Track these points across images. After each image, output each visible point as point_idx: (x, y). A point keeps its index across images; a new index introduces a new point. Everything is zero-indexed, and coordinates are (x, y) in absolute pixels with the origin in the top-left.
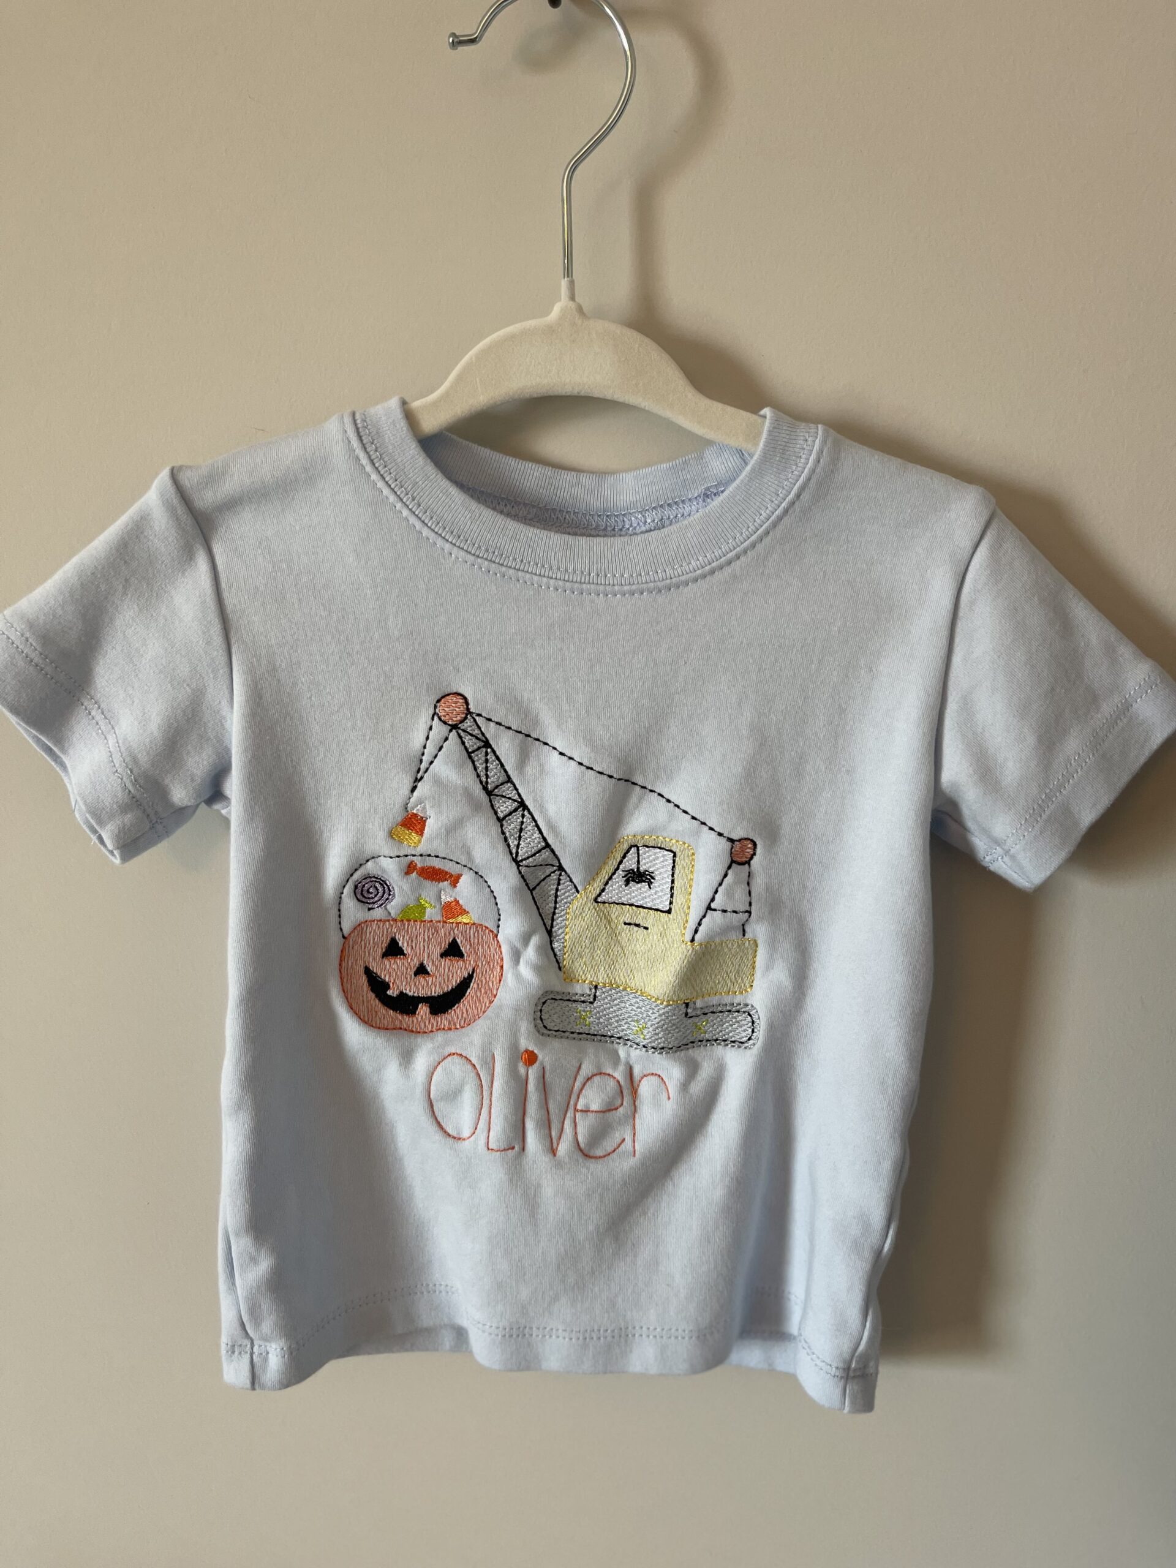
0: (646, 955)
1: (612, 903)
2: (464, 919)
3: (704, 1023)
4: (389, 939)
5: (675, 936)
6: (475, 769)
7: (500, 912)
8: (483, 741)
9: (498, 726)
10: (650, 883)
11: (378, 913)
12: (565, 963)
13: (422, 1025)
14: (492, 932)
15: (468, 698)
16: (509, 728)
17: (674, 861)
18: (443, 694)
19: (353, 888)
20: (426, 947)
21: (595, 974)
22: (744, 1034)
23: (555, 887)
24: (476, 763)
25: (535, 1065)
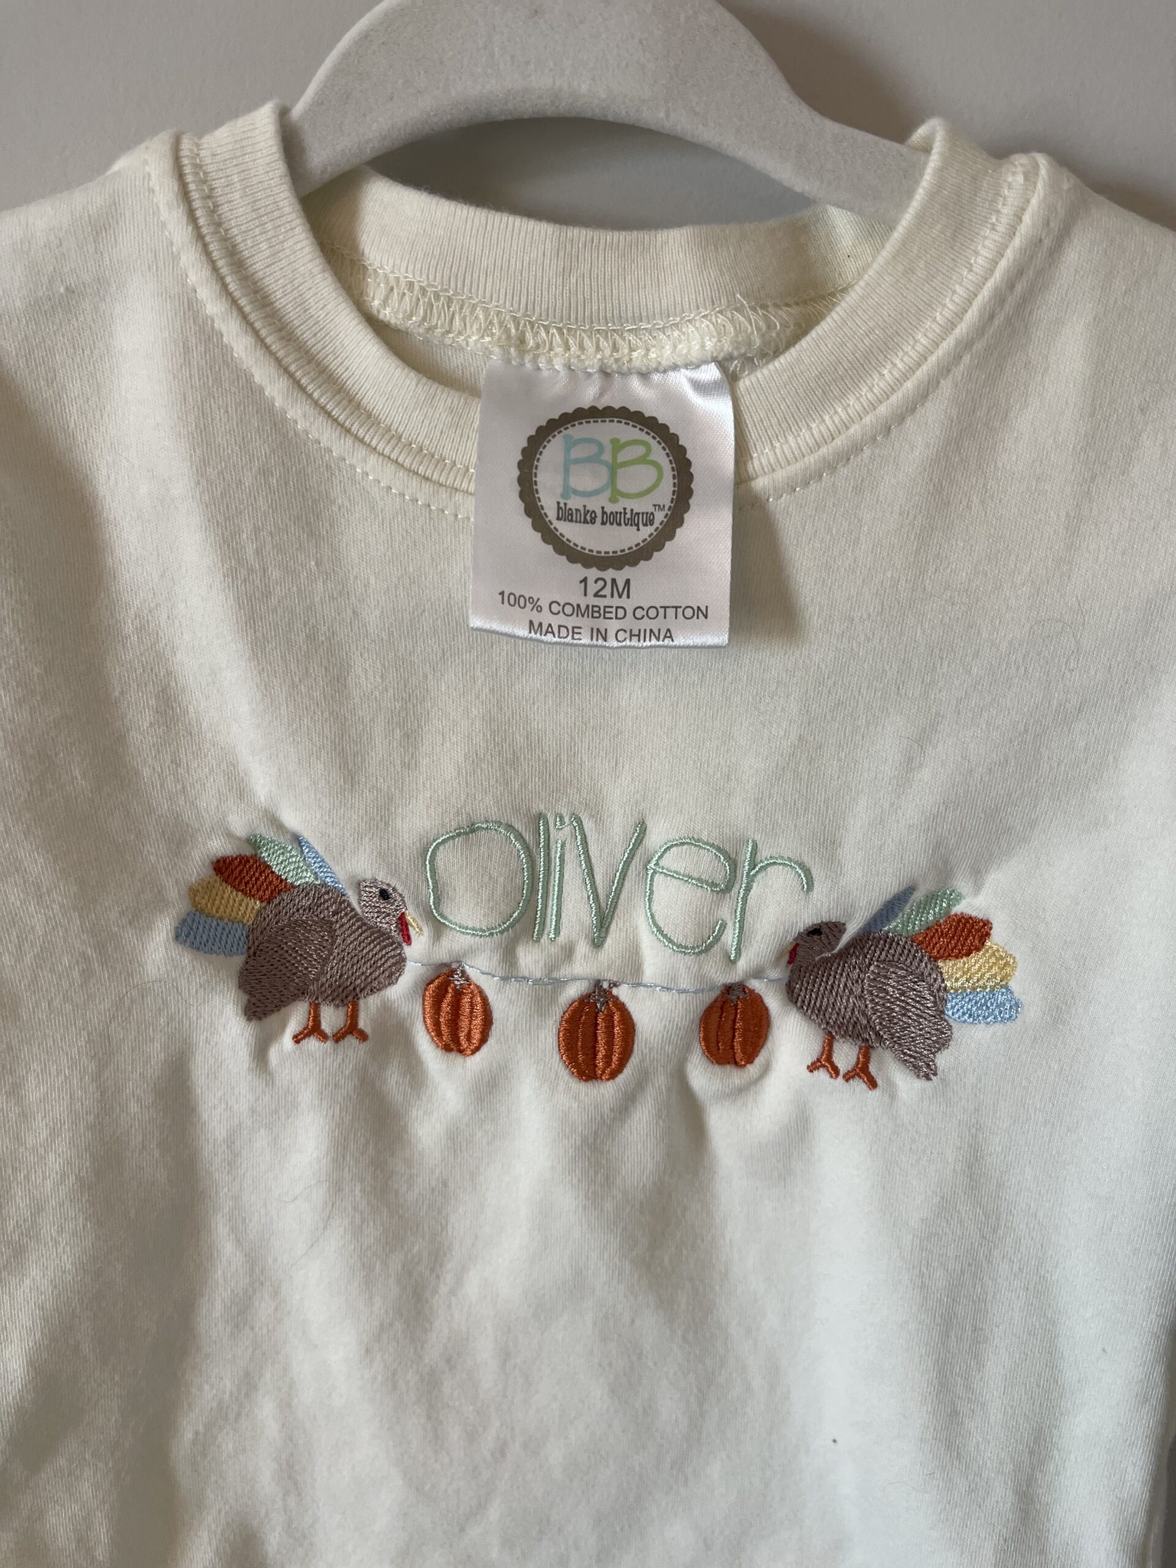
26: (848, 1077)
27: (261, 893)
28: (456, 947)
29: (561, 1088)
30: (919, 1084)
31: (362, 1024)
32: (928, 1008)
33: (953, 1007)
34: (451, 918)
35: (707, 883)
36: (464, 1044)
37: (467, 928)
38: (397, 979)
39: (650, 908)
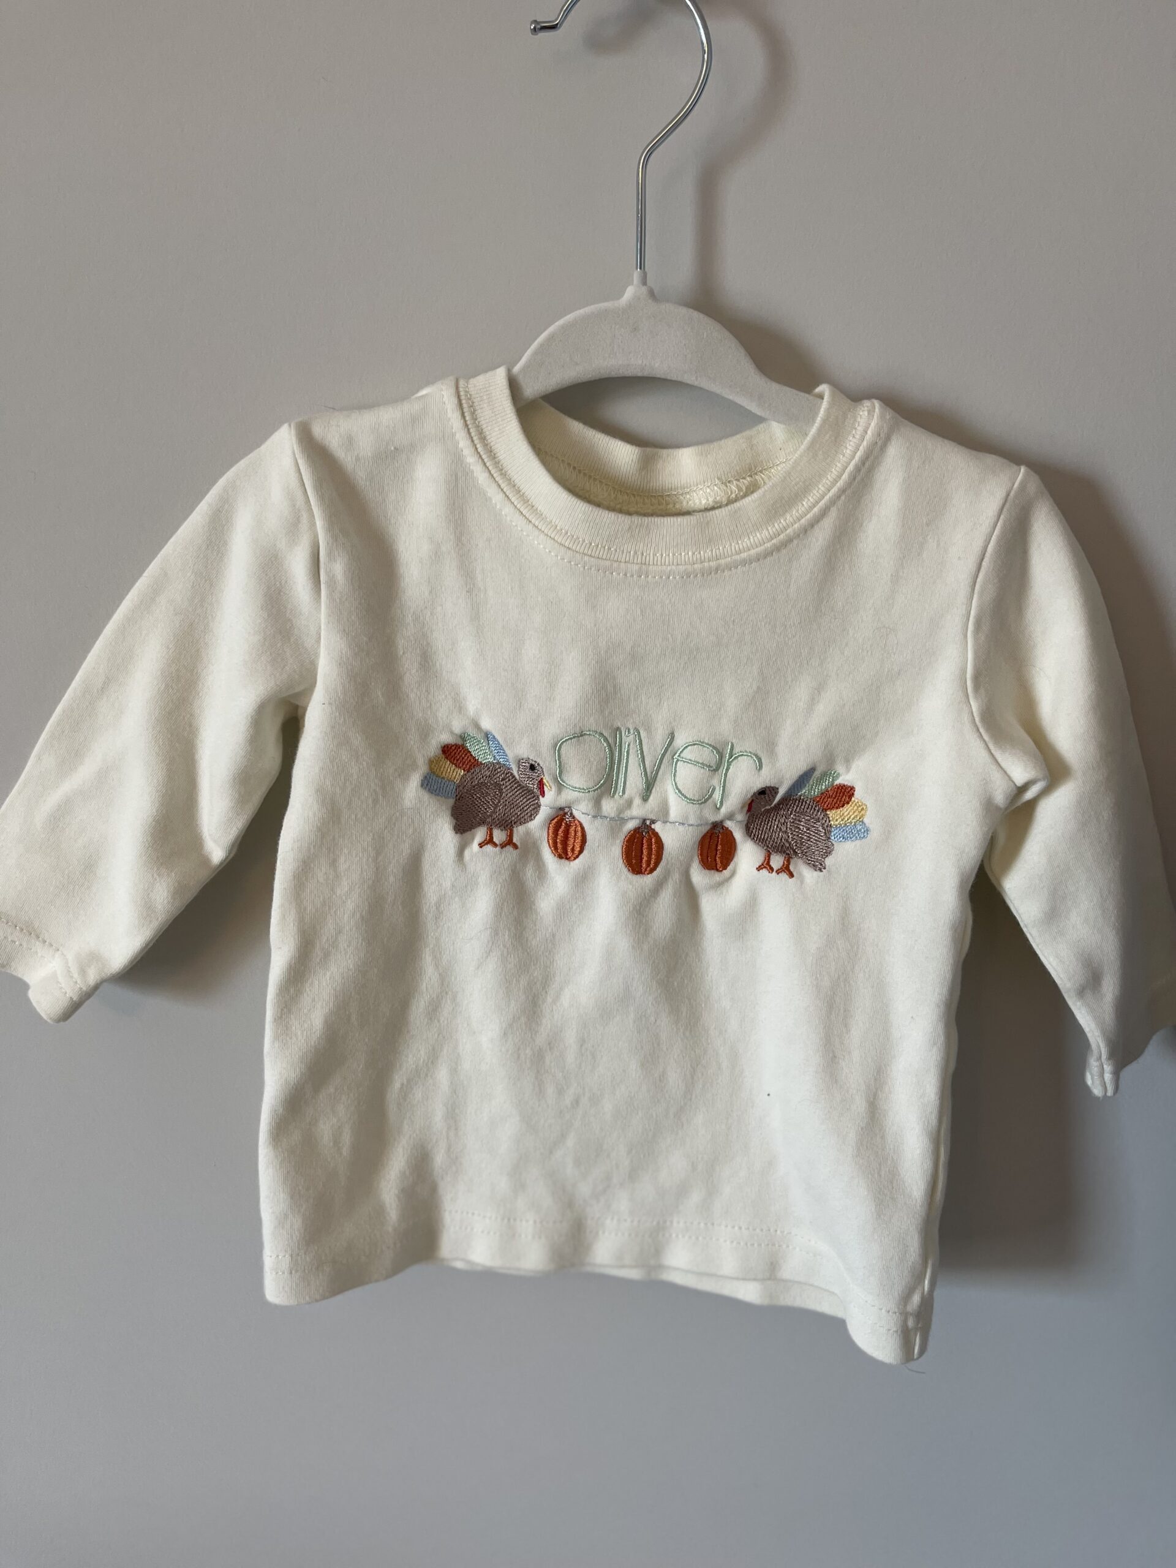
26: (778, 872)
27: (464, 766)
28: (569, 798)
29: (623, 877)
30: (816, 874)
31: (515, 840)
32: (822, 836)
33: (834, 835)
34: (567, 782)
35: (707, 766)
36: (570, 854)
37: (576, 788)
38: (534, 818)
39: (674, 780)
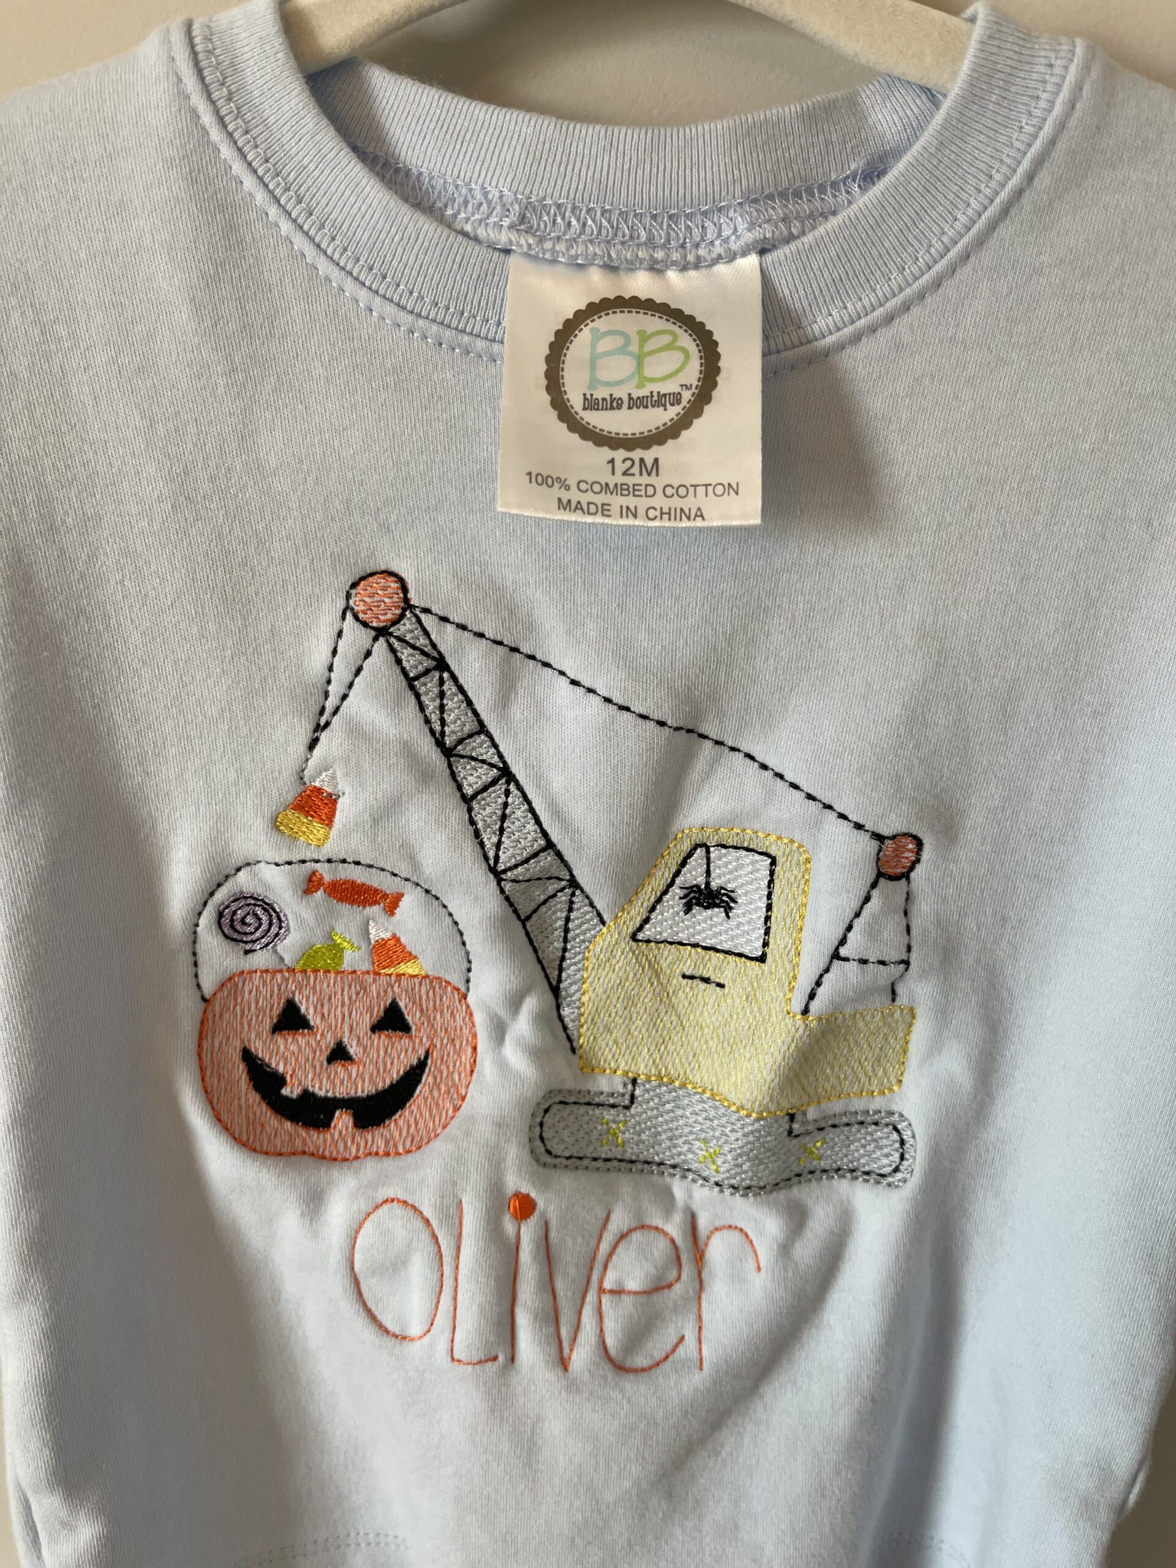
0: (720, 1031)
1: (662, 942)
2: (409, 968)
3: (819, 1144)
4: (283, 1001)
5: (772, 1002)
6: (422, 708)
7: (471, 957)
8: (434, 659)
9: (460, 631)
10: (728, 910)
11: (261, 959)
12: (581, 1041)
13: (341, 1145)
14: (458, 990)
15: (407, 580)
16: (481, 635)
17: (772, 873)
18: (363, 574)
19: (215, 915)
20: (346, 1014)
21: (633, 1059)
22: (885, 1161)
23: (564, 914)
24: (423, 698)
25: (532, 1217)
